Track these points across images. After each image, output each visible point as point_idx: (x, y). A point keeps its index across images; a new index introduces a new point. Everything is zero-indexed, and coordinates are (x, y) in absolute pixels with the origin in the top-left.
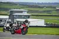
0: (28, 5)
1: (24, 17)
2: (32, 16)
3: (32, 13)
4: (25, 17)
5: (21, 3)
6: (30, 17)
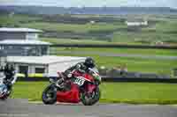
0: (41, 16)
2: (53, 48)
3: (55, 37)
4: (34, 52)
6: (48, 52)
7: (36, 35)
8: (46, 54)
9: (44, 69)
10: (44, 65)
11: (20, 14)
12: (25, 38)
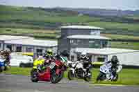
6: (108, 45)
7: (99, 32)
8: (106, 47)
9: (104, 59)
10: (105, 55)
11: (88, 15)
12: (89, 34)
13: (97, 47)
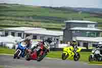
1: (90, 34)
4: (92, 35)
5: (85, 10)
13: (92, 36)
